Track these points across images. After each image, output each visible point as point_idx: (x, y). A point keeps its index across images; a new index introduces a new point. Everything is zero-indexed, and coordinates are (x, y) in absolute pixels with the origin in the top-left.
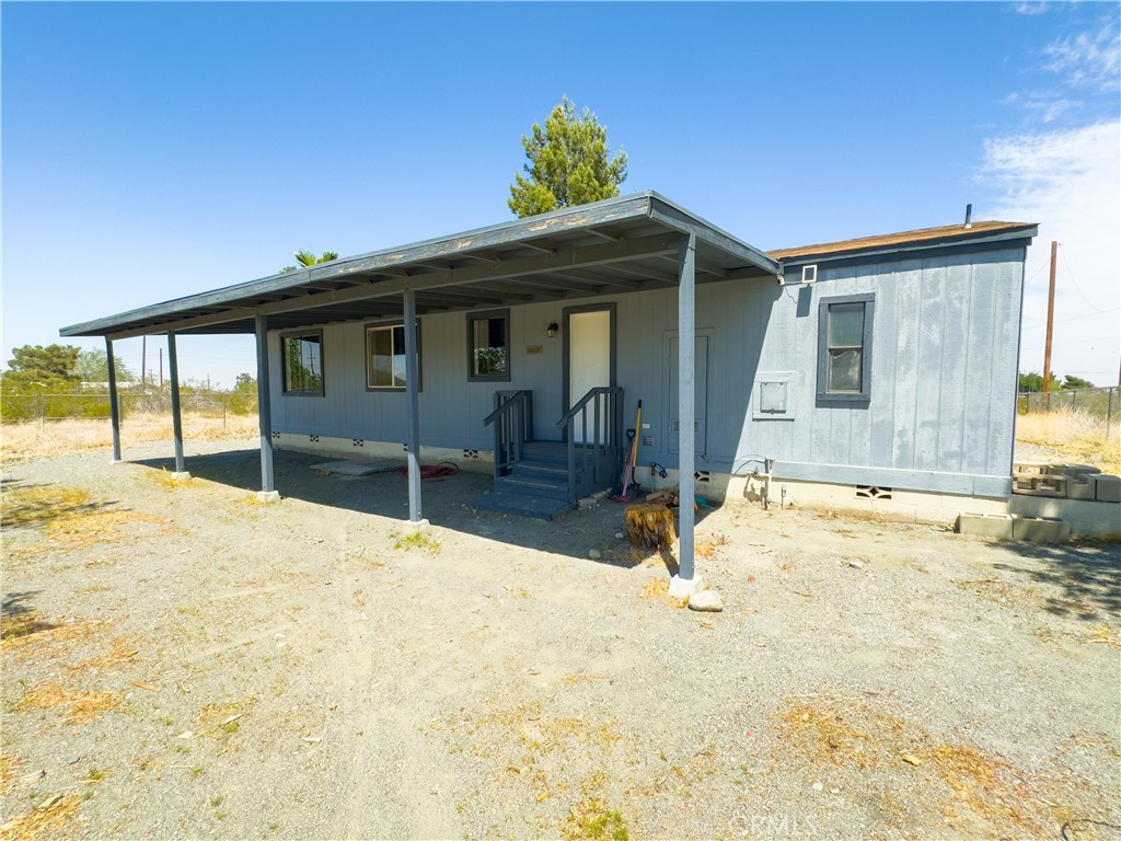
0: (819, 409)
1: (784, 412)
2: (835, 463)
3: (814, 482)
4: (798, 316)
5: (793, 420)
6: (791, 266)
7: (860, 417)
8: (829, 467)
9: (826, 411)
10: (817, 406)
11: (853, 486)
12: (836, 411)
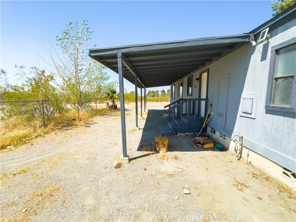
0: (267, 115)
1: (251, 114)
2: (272, 148)
3: (261, 155)
4: (261, 61)
5: (254, 119)
6: (256, 34)
7: (289, 123)
8: (268, 150)
9: (270, 116)
10: (266, 113)
11: (281, 166)
12: (276, 117)
